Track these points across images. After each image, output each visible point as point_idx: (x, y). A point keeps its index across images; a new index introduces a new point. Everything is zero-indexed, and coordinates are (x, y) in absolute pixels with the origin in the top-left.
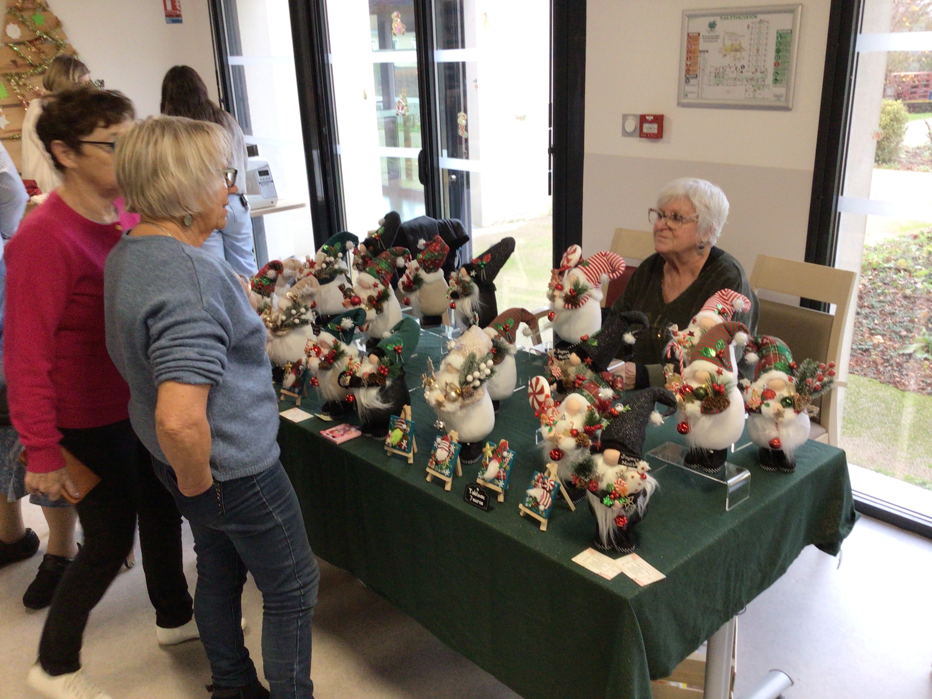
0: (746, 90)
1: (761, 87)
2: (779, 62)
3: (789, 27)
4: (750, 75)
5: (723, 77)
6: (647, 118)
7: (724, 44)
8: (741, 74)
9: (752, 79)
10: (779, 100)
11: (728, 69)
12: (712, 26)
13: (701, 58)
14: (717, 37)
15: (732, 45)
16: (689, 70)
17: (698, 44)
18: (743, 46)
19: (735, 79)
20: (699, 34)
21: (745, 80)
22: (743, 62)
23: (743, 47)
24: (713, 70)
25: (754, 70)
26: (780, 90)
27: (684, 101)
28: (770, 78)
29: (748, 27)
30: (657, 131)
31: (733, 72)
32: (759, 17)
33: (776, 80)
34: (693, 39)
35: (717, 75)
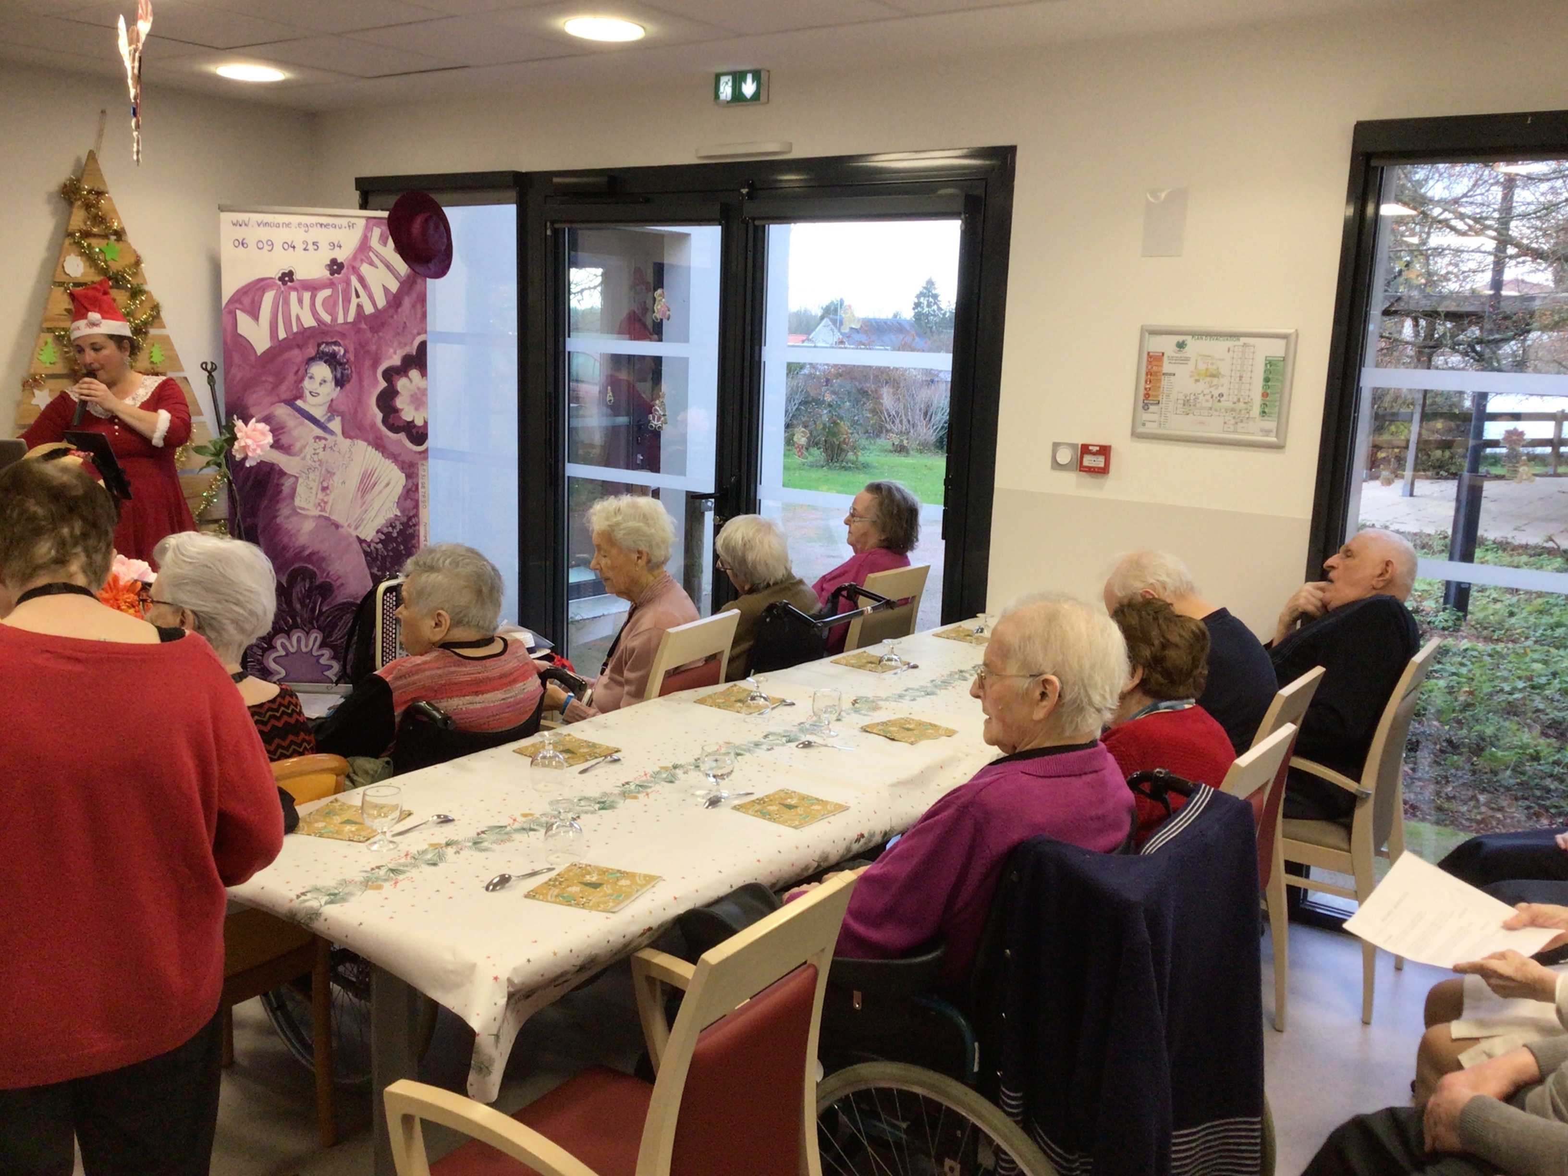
0: (1225, 423)
1: (1245, 420)
2: (1269, 391)
3: (1281, 353)
4: (1230, 405)
5: (1195, 405)
6: (1091, 448)
7: (1196, 368)
8: (1219, 404)
9: (1233, 410)
10: (1267, 436)
11: (1201, 396)
12: (1181, 345)
13: (1165, 382)
14: (1187, 359)
15: (1207, 369)
16: (1147, 394)
17: (1161, 366)
18: (1221, 370)
19: (1211, 409)
20: (1163, 354)
21: (1223, 410)
22: (1220, 390)
23: (1222, 373)
24: (1181, 396)
25: (1235, 400)
26: (1272, 425)
27: (1140, 430)
28: (1256, 410)
29: (1229, 350)
30: (1102, 465)
31: (1207, 401)
32: (1243, 340)
33: (1264, 412)
34: (1155, 359)
35: (1186, 403)
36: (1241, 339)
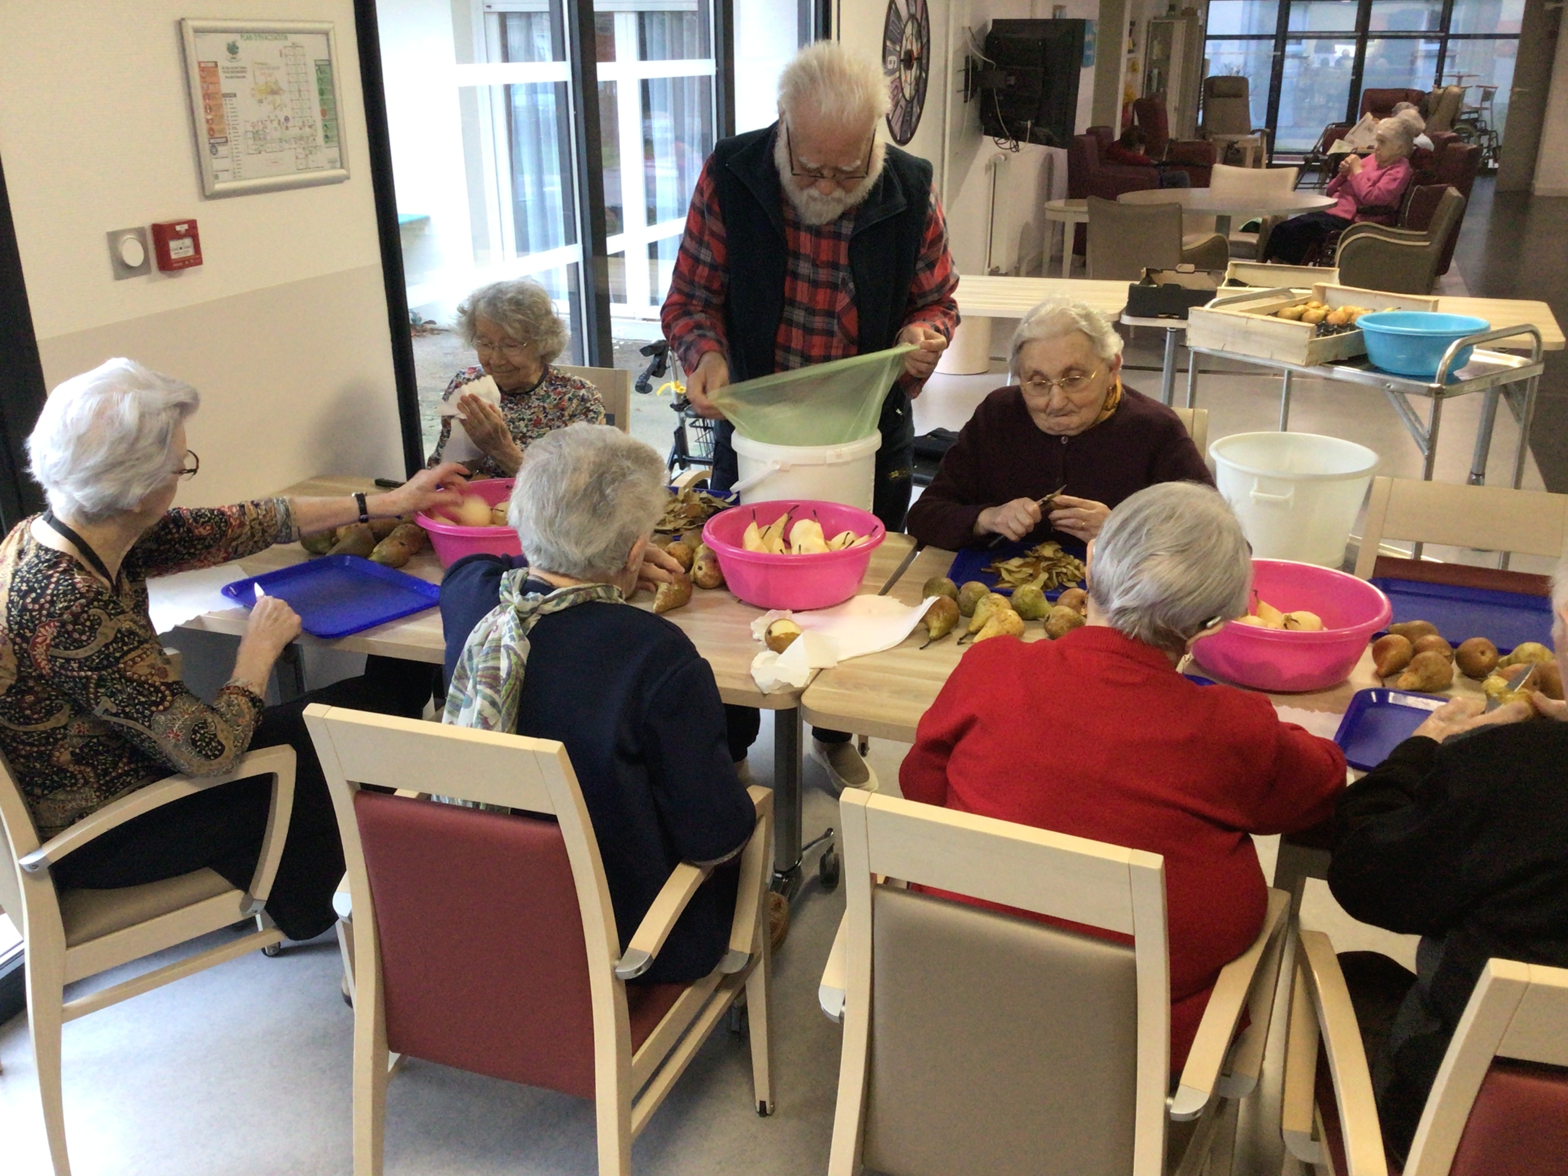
0: (297, 158)
1: (313, 150)
2: (326, 108)
3: (324, 55)
4: (296, 132)
5: (265, 139)
6: (178, 228)
7: (256, 83)
8: (287, 132)
9: (301, 138)
10: (334, 168)
11: (268, 123)
12: (233, 49)
13: (227, 106)
14: (244, 69)
15: (267, 83)
16: (211, 129)
17: (218, 83)
18: (279, 84)
19: (281, 140)
20: (216, 63)
21: (292, 140)
22: (285, 113)
23: (281, 87)
24: (249, 127)
25: (301, 124)
26: (334, 152)
27: (216, 186)
28: (320, 137)
29: (281, 55)
30: (191, 252)
31: (276, 129)
32: (292, 38)
33: (327, 137)
34: (209, 71)
35: (256, 136)
36: (288, 35)
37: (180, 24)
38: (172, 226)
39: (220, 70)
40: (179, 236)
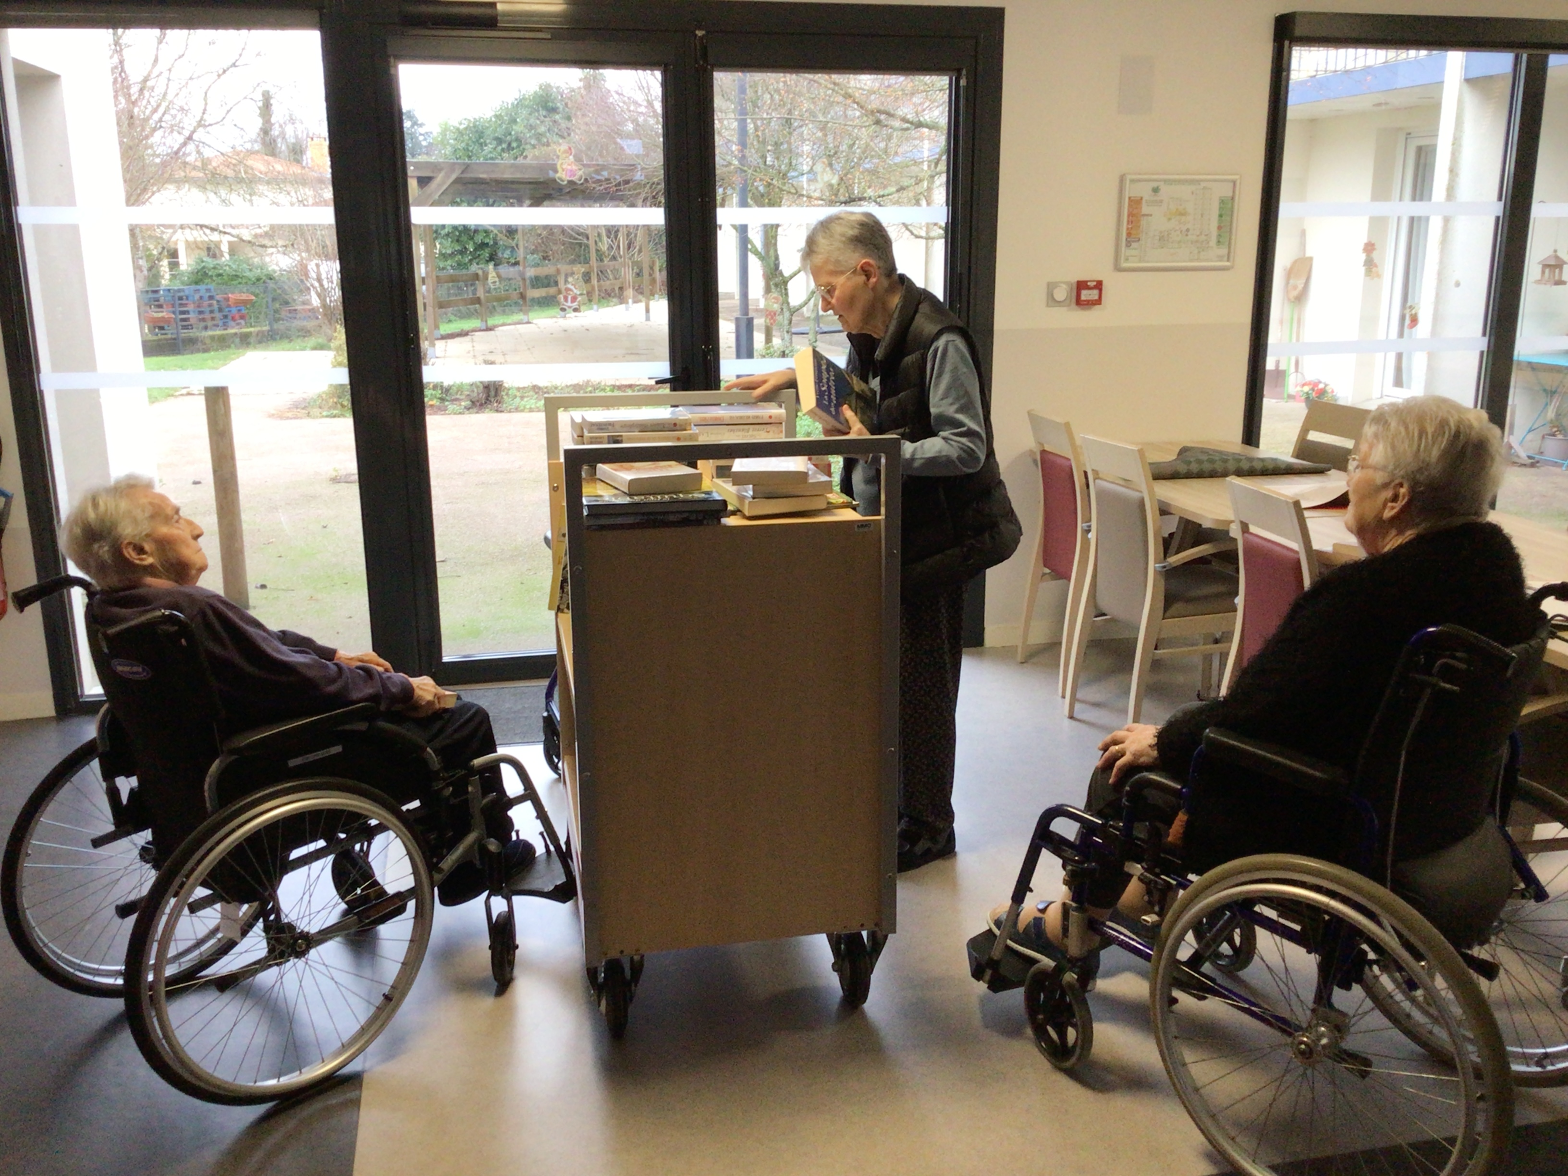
37: (1122, 179)
38: (1087, 282)
39: (1144, 201)
40: (1089, 288)
